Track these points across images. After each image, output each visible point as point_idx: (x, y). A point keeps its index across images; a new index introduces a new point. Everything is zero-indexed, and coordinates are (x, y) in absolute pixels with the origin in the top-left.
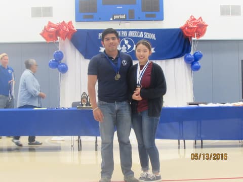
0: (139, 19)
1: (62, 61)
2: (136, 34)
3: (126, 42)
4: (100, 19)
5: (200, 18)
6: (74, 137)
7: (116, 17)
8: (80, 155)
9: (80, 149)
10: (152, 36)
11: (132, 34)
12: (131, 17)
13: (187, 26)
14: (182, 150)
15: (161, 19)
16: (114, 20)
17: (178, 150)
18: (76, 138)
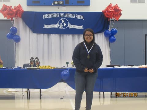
0: (73, 4)
1: (16, 34)
2: (70, 16)
3: (63, 21)
4: (44, 4)
5: (117, 5)
6: (25, 89)
7: (56, 3)
8: (28, 102)
9: (29, 98)
10: (81, 17)
11: (67, 15)
12: (67, 3)
13: (107, 10)
14: (102, 99)
15: (88, 4)
16: (54, 5)
17: (99, 99)
18: (26, 90)
